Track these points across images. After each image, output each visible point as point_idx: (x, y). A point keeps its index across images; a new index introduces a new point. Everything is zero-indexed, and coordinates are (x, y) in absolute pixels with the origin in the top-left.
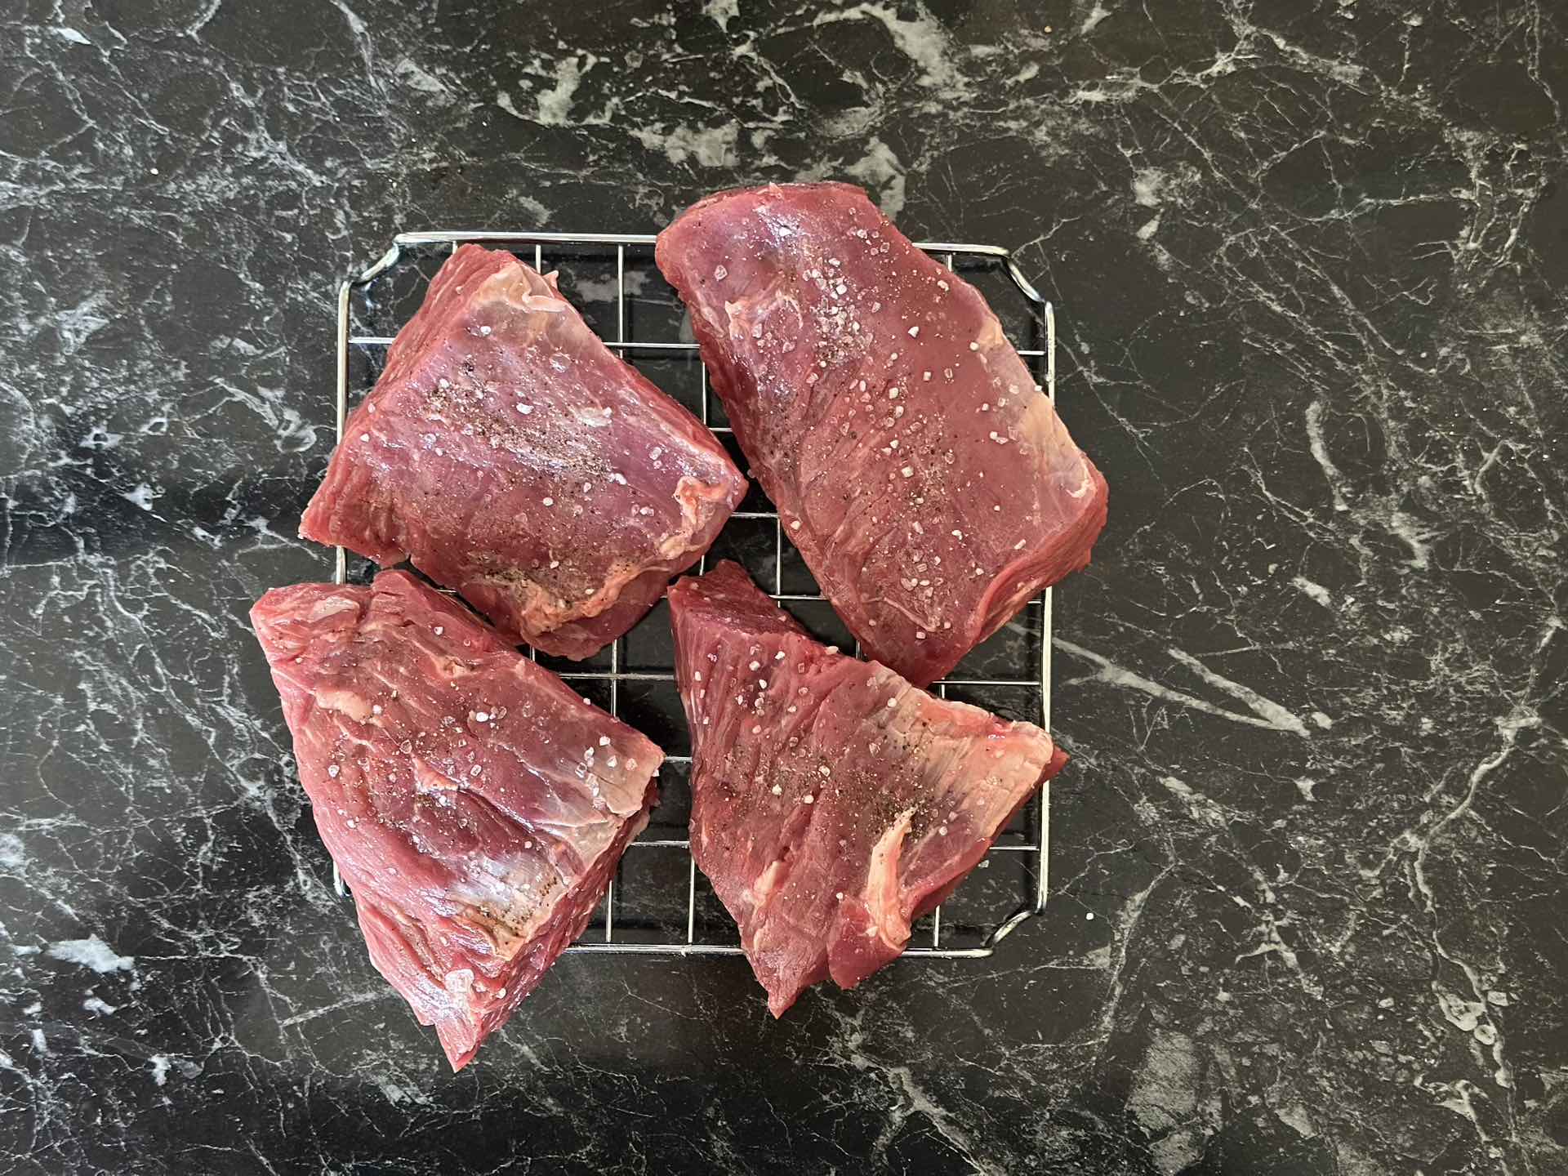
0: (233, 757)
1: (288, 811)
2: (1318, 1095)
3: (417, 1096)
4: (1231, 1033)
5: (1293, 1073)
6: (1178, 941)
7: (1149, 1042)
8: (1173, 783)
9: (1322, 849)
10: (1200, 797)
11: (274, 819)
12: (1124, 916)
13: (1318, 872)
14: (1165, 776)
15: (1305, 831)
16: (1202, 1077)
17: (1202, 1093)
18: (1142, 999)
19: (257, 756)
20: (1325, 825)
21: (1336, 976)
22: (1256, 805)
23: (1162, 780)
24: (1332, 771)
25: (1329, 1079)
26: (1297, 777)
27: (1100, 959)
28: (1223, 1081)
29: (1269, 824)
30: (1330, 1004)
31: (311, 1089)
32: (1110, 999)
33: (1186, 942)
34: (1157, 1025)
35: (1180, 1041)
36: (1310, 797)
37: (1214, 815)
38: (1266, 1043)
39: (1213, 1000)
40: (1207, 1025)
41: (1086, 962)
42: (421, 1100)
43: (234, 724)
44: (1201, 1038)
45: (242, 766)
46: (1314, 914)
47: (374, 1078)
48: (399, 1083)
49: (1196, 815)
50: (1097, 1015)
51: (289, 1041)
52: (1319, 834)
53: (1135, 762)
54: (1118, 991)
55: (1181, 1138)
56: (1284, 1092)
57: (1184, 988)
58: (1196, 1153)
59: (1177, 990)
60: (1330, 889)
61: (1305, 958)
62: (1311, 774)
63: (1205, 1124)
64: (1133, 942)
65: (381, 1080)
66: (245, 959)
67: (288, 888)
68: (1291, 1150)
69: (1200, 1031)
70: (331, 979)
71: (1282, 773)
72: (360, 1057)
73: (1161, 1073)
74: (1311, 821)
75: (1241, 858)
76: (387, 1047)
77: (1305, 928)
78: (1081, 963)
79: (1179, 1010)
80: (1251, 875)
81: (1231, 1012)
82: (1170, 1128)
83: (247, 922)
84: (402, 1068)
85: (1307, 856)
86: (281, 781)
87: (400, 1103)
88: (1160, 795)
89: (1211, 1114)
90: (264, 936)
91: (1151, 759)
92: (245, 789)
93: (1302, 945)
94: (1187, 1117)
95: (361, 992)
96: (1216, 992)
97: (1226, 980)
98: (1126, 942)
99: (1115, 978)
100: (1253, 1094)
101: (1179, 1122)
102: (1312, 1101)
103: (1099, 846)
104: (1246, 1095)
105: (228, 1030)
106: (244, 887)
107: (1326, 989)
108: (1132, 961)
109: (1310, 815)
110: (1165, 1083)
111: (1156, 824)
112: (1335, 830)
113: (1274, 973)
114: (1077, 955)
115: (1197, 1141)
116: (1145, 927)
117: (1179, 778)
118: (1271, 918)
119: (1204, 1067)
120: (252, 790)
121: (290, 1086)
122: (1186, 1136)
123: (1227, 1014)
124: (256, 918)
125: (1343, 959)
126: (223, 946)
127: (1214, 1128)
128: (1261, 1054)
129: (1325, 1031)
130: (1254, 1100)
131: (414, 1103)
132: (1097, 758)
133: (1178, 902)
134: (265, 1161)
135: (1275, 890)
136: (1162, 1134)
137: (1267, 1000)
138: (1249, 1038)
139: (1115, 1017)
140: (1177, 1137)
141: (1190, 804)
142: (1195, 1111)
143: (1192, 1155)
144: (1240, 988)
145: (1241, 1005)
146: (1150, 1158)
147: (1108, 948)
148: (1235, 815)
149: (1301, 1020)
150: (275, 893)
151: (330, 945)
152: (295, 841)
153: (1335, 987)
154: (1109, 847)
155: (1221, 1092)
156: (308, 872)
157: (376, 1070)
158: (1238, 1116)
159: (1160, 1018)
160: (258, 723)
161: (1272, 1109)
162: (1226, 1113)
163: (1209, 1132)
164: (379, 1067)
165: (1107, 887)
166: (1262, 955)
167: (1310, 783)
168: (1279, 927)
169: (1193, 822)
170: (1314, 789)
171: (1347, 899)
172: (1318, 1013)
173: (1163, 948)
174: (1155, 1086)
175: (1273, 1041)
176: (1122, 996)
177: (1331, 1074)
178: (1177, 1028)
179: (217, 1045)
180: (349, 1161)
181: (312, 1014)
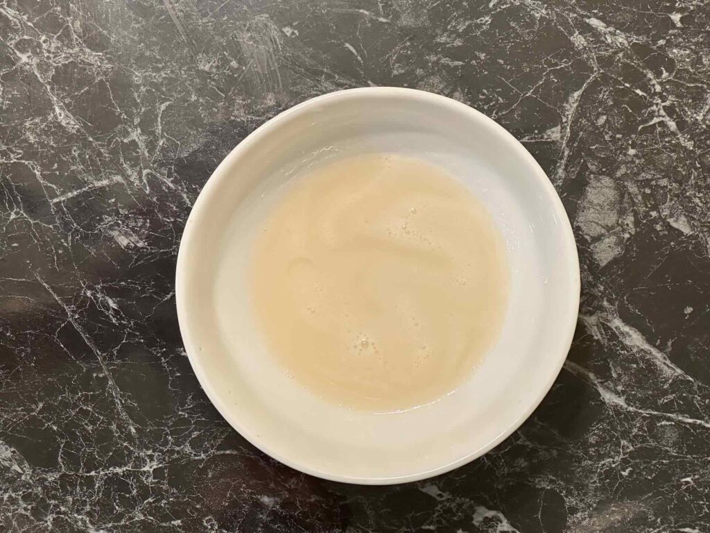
0: (11, 39)
1: (46, 71)
2: (694, 208)
3: (138, 242)
4: (638, 174)
5: (677, 196)
6: (602, 120)
7: (587, 184)
8: (594, 22)
9: (688, 56)
10: (611, 29)
11: (39, 76)
12: (567, 106)
13: (687, 71)
14: (589, 18)
15: (677, 46)
16: (621, 202)
17: (622, 213)
18: (581, 157)
19: (26, 37)
20: (689, 41)
21: (702, 134)
22: (647, 32)
23: (587, 21)
24: (692, 8)
25: (700, 198)
26: (671, 13)
27: (554, 134)
28: (634, 204)
29: (655, 42)
30: (698, 152)
31: (72, 240)
32: (562, 158)
33: (607, 119)
34: (591, 172)
35: (606, 181)
36: (679, 25)
37: (620, 40)
38: (659, 178)
39: (625, 155)
40: (623, 170)
41: (546, 137)
42: (140, 244)
43: (11, 19)
44: (619, 179)
45: (17, 45)
46: (686, 97)
47: (111, 232)
48: (126, 234)
49: (609, 41)
50: (555, 169)
51: (57, 212)
52: (686, 47)
53: (570, 10)
54: (566, 153)
55: (610, 240)
56: (671, 208)
57: (608, 149)
58: (619, 249)
59: (603, 150)
60: (695, 81)
61: (681, 125)
62: (681, 10)
63: (624, 231)
64: (575, 122)
65: (115, 233)
66: (26, 163)
67: (50, 118)
68: (679, 243)
69: (619, 174)
70: (80, 173)
71: (661, 11)
72: (101, 220)
73: (596, 202)
74: (681, 40)
75: (639, 65)
76: (118, 213)
77: (680, 106)
78: (542, 137)
79: (604, 162)
80: (645, 76)
81: (637, 161)
82: (603, 235)
83: (26, 140)
84: (127, 226)
85: (679, 62)
86: (41, 52)
87: (128, 247)
88: (586, 29)
89: (627, 225)
90: (37, 148)
91: (580, 7)
92: (20, 59)
93: (679, 116)
94: (613, 228)
95: (99, 180)
96: (627, 149)
97: (633, 142)
98: (570, 123)
99: (564, 145)
100: (653, 210)
101: (608, 231)
102: (690, 212)
103: (550, 65)
104: (649, 211)
105: (18, 207)
106: (23, 119)
107: (695, 143)
108: (574, 134)
109: (679, 35)
110: (598, 208)
111: (585, 48)
112: (696, 44)
113: (663, 135)
114: (539, 133)
115: (620, 242)
116: (581, 113)
117: (598, 18)
118: (659, 101)
119: (622, 196)
120: (24, 58)
121: (60, 239)
122: (613, 239)
123: (634, 162)
124: (31, 137)
125: (704, 123)
126: (12, 156)
127: (630, 233)
128: (657, 186)
129: (696, 169)
130: (654, 214)
131: (136, 246)
132: (546, 9)
133: (601, 96)
134: (47, 286)
135: (661, 84)
136: (598, 239)
137: (659, 152)
138: (649, 177)
139: (565, 169)
140: (607, 240)
141: (605, 34)
142: (618, 223)
143: (617, 251)
144: (642, 146)
145: (643, 156)
146: (591, 254)
147: (559, 127)
148: (634, 39)
149: (680, 163)
150: (42, 121)
151: (79, 152)
152: (52, 89)
153: (700, 140)
154: (556, 65)
155: (633, 211)
156: (61, 108)
157: (111, 228)
158: (645, 224)
159: (593, 168)
160: (25, 17)
161: (665, 219)
162: (637, 223)
163: (627, 236)
164: (112, 225)
165: (557, 89)
166: (655, 124)
167: (679, 16)
168: (664, 107)
169: (608, 45)
170: (682, 20)
171: (705, 86)
172: (691, 158)
173: (593, 124)
174: (592, 210)
175: (664, 177)
176: (568, 156)
177: (701, 195)
178: (603, 173)
179: (13, 216)
180: (99, 284)
181: (70, 195)
